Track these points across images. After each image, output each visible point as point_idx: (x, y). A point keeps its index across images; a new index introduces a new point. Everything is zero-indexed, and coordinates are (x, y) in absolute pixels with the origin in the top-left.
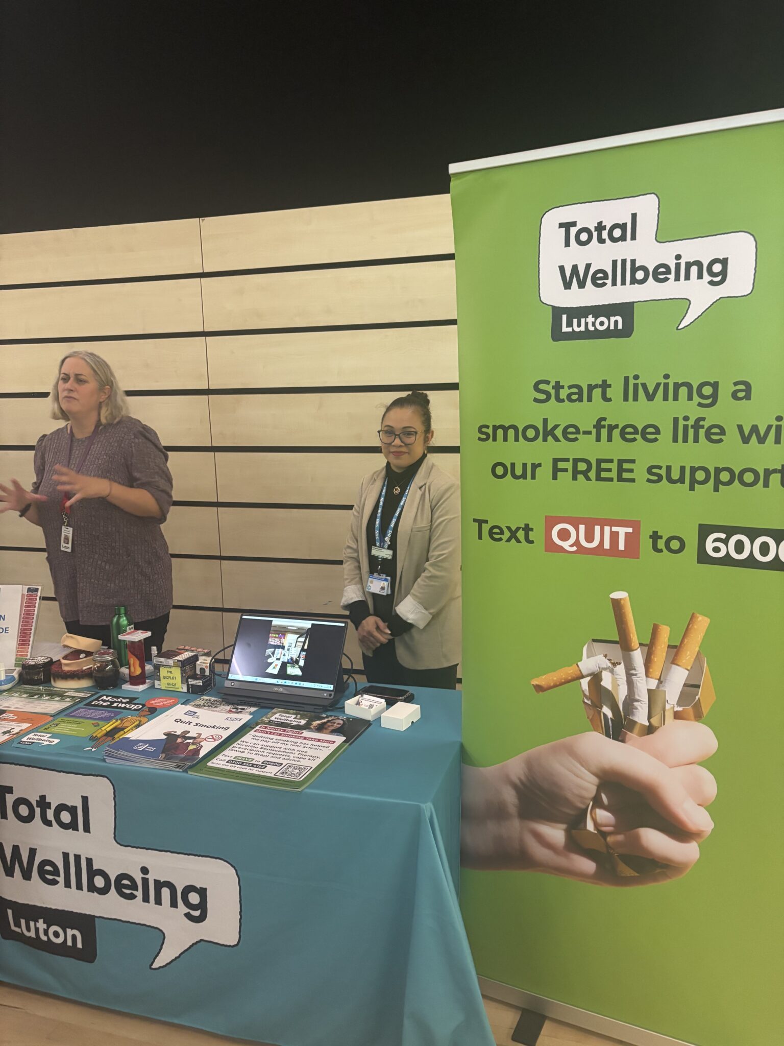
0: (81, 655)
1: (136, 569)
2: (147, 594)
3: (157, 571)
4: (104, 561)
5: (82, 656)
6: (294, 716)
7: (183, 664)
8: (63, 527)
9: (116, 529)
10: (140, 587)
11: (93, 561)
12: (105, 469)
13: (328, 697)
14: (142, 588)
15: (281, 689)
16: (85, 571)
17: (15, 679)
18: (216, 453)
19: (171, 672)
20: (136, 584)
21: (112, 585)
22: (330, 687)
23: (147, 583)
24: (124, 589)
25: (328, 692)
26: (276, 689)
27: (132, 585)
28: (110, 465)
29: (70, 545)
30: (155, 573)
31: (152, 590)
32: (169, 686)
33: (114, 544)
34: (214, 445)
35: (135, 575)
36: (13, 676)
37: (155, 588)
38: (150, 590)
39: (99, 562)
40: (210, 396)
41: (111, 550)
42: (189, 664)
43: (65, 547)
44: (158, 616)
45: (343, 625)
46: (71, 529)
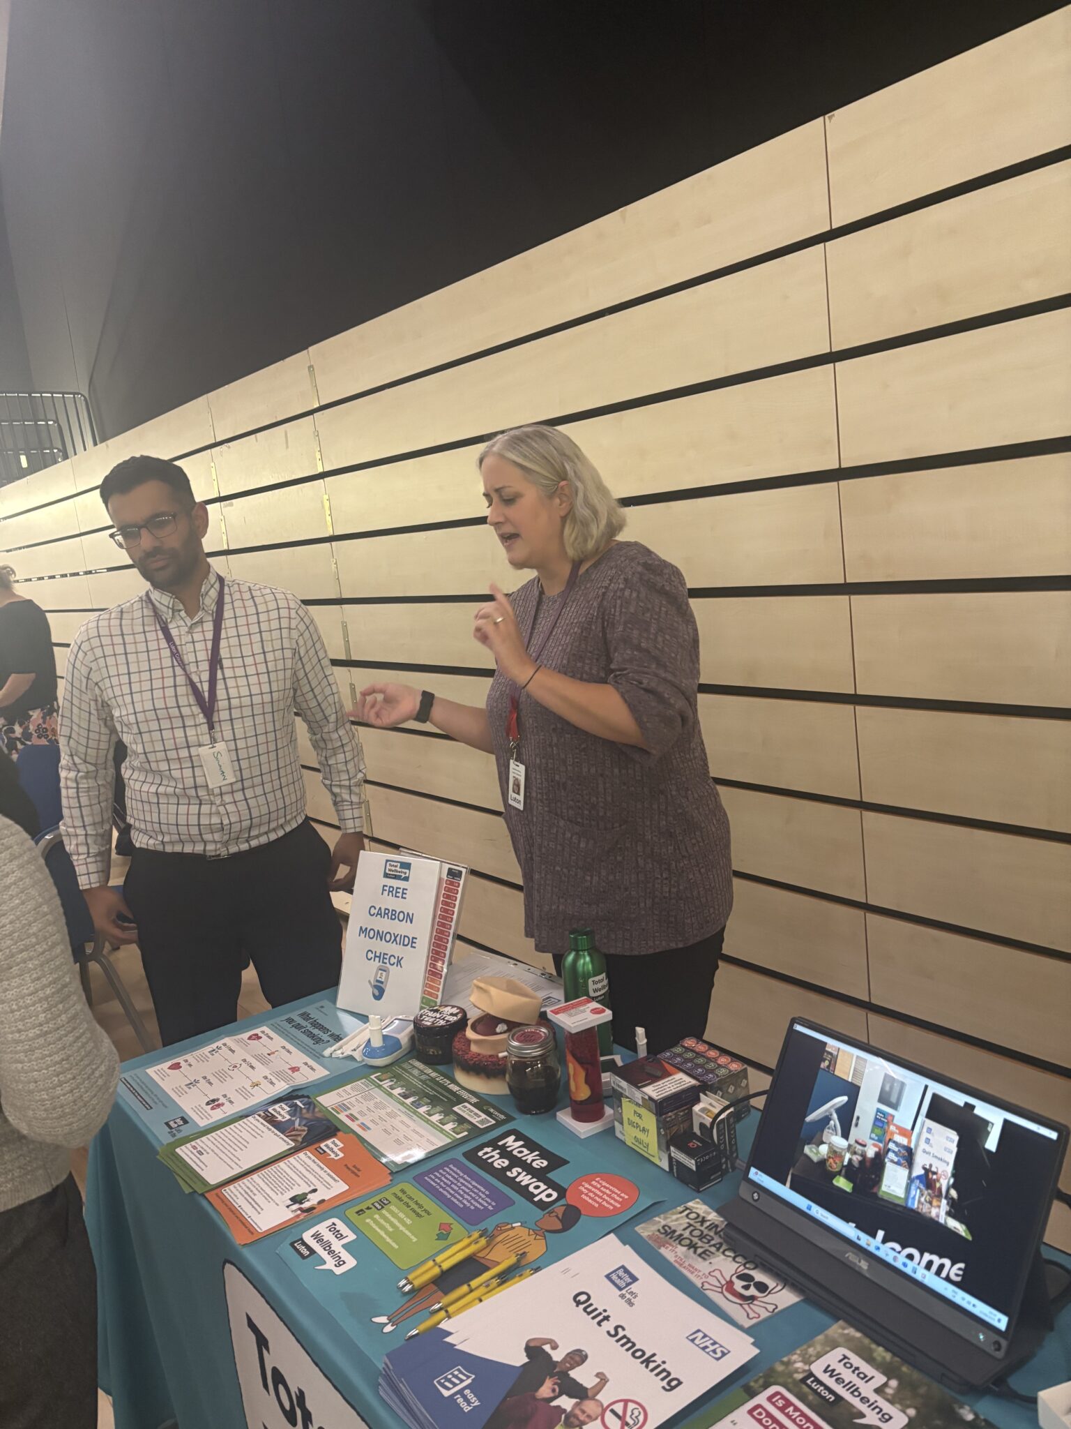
0: (500, 1025)
1: (640, 848)
2: (665, 897)
3: (687, 851)
4: (576, 834)
5: (500, 1028)
6: (880, 1379)
7: (661, 1107)
8: (511, 761)
9: (596, 771)
10: (650, 885)
11: (557, 832)
12: (574, 655)
13: (990, 1349)
14: (654, 885)
15: (864, 1265)
16: (543, 850)
17: (401, 1048)
18: (852, 597)
19: (640, 1116)
20: (641, 877)
21: (596, 879)
22: (1000, 1321)
23: (664, 876)
24: (619, 888)
25: (990, 1333)
26: (851, 1257)
27: (632, 881)
28: (583, 646)
29: (521, 798)
30: (684, 857)
31: (674, 890)
32: (636, 1143)
33: (594, 799)
34: (848, 581)
35: (639, 859)
36: (398, 1040)
37: (681, 888)
38: (670, 892)
39: (568, 835)
40: (841, 482)
41: (590, 812)
42: (677, 1108)
43: (515, 799)
44: (691, 942)
45: (1053, 1135)
46: (522, 768)
